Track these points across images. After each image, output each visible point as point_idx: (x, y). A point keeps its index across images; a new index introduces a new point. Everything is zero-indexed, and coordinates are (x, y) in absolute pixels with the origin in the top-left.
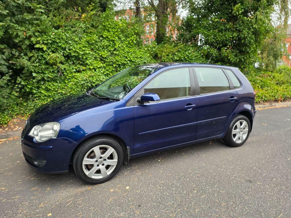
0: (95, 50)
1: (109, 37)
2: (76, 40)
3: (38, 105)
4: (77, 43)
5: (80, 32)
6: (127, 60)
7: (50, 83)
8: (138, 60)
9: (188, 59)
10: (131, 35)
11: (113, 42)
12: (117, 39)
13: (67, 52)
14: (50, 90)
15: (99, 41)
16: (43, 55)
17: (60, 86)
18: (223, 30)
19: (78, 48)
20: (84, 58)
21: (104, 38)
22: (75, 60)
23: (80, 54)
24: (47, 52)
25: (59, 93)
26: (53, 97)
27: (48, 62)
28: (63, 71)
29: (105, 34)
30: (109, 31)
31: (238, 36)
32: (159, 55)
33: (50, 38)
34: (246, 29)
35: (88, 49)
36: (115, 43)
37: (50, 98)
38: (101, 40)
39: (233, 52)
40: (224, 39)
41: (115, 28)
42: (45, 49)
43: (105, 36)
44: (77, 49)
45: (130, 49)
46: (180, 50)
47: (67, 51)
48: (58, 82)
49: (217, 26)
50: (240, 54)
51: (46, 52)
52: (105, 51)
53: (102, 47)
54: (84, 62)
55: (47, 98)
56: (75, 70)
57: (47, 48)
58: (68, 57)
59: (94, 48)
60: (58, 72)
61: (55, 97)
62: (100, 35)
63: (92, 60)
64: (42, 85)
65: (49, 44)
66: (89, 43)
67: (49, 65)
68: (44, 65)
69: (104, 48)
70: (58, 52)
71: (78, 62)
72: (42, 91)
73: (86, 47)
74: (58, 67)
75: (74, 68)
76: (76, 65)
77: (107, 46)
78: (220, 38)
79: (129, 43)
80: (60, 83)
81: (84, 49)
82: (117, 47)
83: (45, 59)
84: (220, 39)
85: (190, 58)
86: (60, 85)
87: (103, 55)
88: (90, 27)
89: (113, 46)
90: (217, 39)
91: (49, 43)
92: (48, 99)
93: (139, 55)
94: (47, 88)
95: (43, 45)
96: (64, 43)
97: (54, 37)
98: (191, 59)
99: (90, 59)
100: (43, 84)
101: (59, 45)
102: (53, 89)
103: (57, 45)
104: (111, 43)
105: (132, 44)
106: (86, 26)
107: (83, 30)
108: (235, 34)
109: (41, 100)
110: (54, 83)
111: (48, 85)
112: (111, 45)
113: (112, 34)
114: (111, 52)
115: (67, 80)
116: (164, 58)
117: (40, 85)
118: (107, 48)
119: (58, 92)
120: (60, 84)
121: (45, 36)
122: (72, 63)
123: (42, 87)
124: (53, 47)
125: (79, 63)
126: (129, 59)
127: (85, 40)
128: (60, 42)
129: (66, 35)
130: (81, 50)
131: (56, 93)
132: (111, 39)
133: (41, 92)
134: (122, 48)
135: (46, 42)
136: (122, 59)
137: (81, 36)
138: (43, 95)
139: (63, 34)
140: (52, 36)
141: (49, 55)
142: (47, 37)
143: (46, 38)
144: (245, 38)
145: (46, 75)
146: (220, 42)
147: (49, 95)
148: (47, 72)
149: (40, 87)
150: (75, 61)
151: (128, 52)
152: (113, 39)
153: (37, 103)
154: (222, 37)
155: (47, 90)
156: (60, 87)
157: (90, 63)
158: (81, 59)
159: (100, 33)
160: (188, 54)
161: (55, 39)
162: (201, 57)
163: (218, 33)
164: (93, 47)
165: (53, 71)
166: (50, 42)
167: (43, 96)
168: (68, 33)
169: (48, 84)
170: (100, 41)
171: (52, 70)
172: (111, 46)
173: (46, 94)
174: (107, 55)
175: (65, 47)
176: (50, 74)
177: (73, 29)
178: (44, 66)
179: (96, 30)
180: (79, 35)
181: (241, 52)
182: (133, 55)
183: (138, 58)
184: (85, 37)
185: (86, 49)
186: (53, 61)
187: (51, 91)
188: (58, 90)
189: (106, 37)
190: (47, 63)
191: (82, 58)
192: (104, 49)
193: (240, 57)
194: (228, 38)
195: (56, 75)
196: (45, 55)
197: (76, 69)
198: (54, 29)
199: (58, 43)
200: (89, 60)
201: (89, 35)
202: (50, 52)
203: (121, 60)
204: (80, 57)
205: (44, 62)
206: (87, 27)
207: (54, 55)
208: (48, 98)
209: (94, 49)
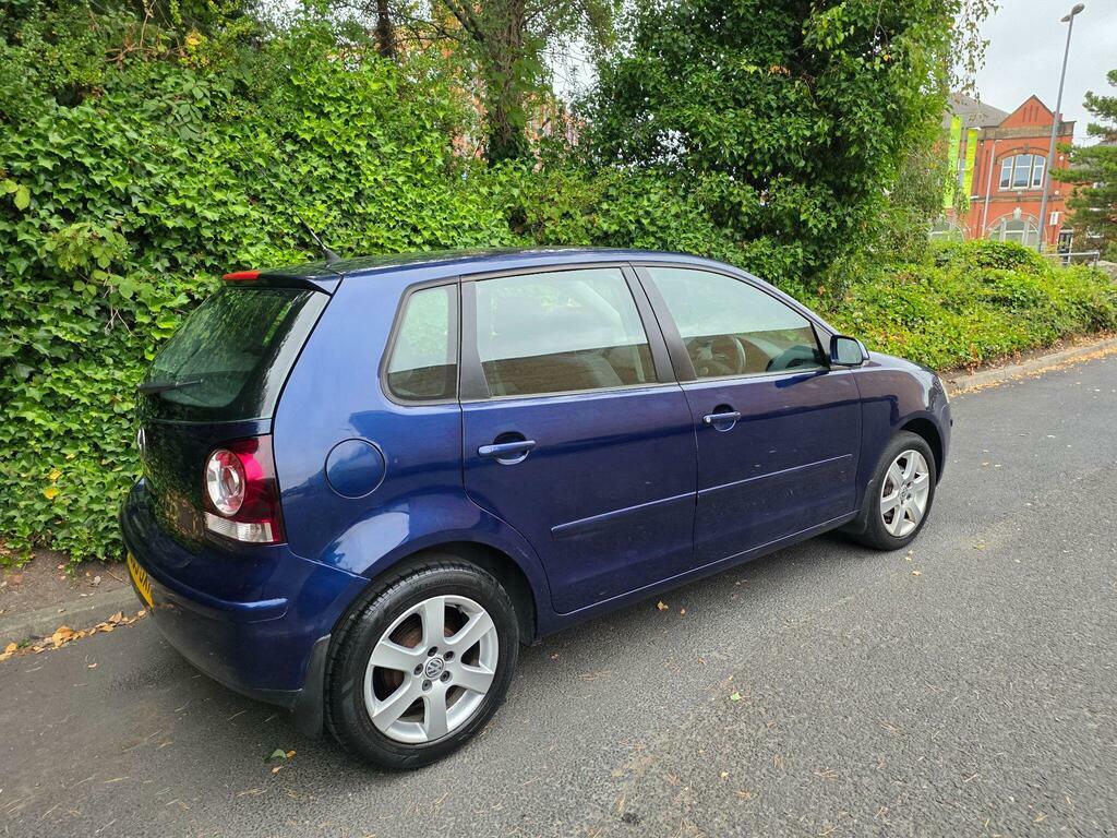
0: (269, 202)
1: (330, 141)
2: (175, 155)
3: (17, 484)
4: (180, 169)
5: (187, 120)
6: (419, 240)
7: (69, 373)
8: (464, 240)
9: (652, 229)
10: (419, 131)
11: (349, 163)
12: (364, 149)
13: (139, 215)
14: (72, 403)
15: (284, 161)
16: (15, 230)
17: (119, 382)
18: (771, 108)
19: (193, 193)
20: (222, 240)
21: (306, 146)
22: (180, 249)
23: (205, 219)
24: (35, 215)
25: (123, 416)
26: (90, 437)
27: (46, 265)
28: (125, 309)
29: (309, 127)
30: (322, 114)
31: (831, 133)
32: (531, 217)
33: (43, 145)
34: (865, 102)
35: (239, 198)
36: (357, 168)
37: (76, 447)
38: (292, 156)
39: (813, 195)
40: (781, 146)
41: (347, 101)
42: (22, 201)
43: (308, 137)
44: (185, 197)
45: (423, 192)
46: (613, 192)
47: (136, 210)
48: (110, 361)
49: (749, 92)
50: (839, 200)
51: (28, 218)
52: (318, 203)
53: (300, 188)
54: (223, 257)
55: (57, 447)
56: (183, 300)
57: (33, 196)
58: (144, 238)
59: (264, 191)
60: (104, 311)
61: (103, 438)
62: (284, 131)
63: (261, 246)
64: (23, 386)
65: (42, 177)
66: (237, 169)
67: (53, 282)
68: (24, 280)
69: (309, 190)
70: (91, 213)
71: (194, 259)
72: (30, 416)
73: (226, 187)
74: (102, 288)
75: (180, 286)
76: (186, 274)
77: (325, 181)
78: (767, 141)
79: (418, 168)
80: (118, 364)
81: (219, 196)
82: (368, 185)
83: (27, 251)
84: (766, 146)
85: (660, 223)
86: (119, 375)
87: (309, 219)
88: (229, 96)
89: (348, 181)
90: (756, 147)
91: (45, 170)
92: (63, 451)
93: (465, 217)
94: (52, 394)
95: (8, 181)
96: (121, 168)
97: (64, 142)
98: (663, 229)
99: (251, 245)
100: (28, 380)
101: (97, 179)
102: (84, 400)
103: (84, 182)
104: (341, 166)
105: (428, 170)
106: (211, 90)
107: (200, 108)
108: (820, 123)
109: (27, 457)
110: (86, 369)
111: (59, 379)
112: (342, 177)
113: (338, 128)
114: (345, 207)
115: (151, 349)
116: (552, 228)
117: (15, 383)
118: (323, 190)
119: (116, 409)
120: (121, 370)
121: (16, 138)
122: (168, 265)
123: (23, 392)
124: (66, 191)
125: (203, 263)
126: (426, 234)
127: (217, 154)
128: (98, 167)
129: (123, 131)
130: (208, 201)
131: (105, 417)
132: (338, 149)
133: (21, 420)
134: (388, 189)
135: (26, 166)
136: (399, 237)
137: (195, 137)
138: (37, 435)
139: (111, 127)
140: (54, 138)
141: (44, 229)
142: (28, 143)
143: (19, 147)
144: (861, 140)
145: (40, 334)
146: (767, 157)
147: (69, 432)
148: (45, 318)
149: (13, 396)
150: (180, 256)
151: (421, 207)
152: (348, 149)
153: (7, 478)
154: (771, 135)
155: (55, 404)
156: (120, 388)
157: (257, 260)
158: (210, 246)
159: (278, 122)
160: (650, 209)
161: (73, 153)
162: (699, 219)
163: (756, 120)
164: (259, 188)
165: (77, 312)
166: (48, 164)
167: (38, 440)
168: (128, 121)
169: (55, 376)
170: (286, 159)
171: (70, 306)
172: (339, 180)
173: (53, 426)
174: (329, 220)
175: (126, 189)
176: (65, 324)
177: (151, 105)
178: (25, 289)
179: (259, 111)
180: (186, 133)
181: (843, 193)
182: (440, 216)
183: (465, 231)
184: (215, 140)
185: (231, 196)
186: (74, 262)
187: (79, 409)
188: (112, 402)
189: (313, 139)
190: (39, 273)
191: (216, 241)
192: (312, 193)
193: (839, 213)
194: (794, 139)
195: (96, 330)
196: (27, 232)
197: (190, 295)
198: (52, 102)
199: (86, 171)
200: (252, 250)
201: (230, 131)
202: (51, 215)
203: (394, 242)
204: (207, 233)
205: (22, 265)
206: (216, 96)
207: (78, 231)
208: (64, 444)
209: (265, 196)
